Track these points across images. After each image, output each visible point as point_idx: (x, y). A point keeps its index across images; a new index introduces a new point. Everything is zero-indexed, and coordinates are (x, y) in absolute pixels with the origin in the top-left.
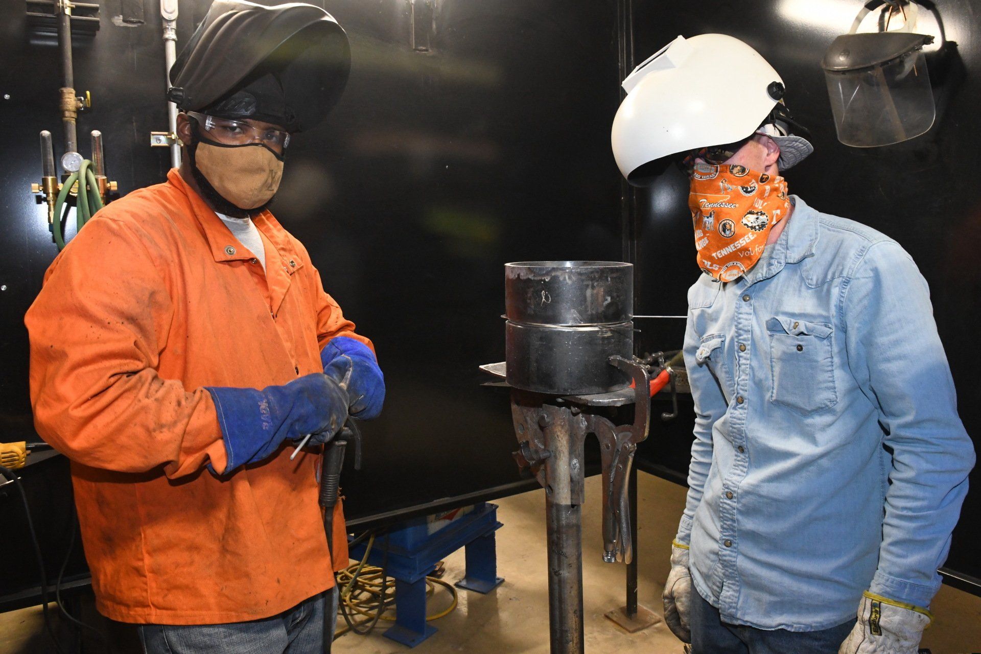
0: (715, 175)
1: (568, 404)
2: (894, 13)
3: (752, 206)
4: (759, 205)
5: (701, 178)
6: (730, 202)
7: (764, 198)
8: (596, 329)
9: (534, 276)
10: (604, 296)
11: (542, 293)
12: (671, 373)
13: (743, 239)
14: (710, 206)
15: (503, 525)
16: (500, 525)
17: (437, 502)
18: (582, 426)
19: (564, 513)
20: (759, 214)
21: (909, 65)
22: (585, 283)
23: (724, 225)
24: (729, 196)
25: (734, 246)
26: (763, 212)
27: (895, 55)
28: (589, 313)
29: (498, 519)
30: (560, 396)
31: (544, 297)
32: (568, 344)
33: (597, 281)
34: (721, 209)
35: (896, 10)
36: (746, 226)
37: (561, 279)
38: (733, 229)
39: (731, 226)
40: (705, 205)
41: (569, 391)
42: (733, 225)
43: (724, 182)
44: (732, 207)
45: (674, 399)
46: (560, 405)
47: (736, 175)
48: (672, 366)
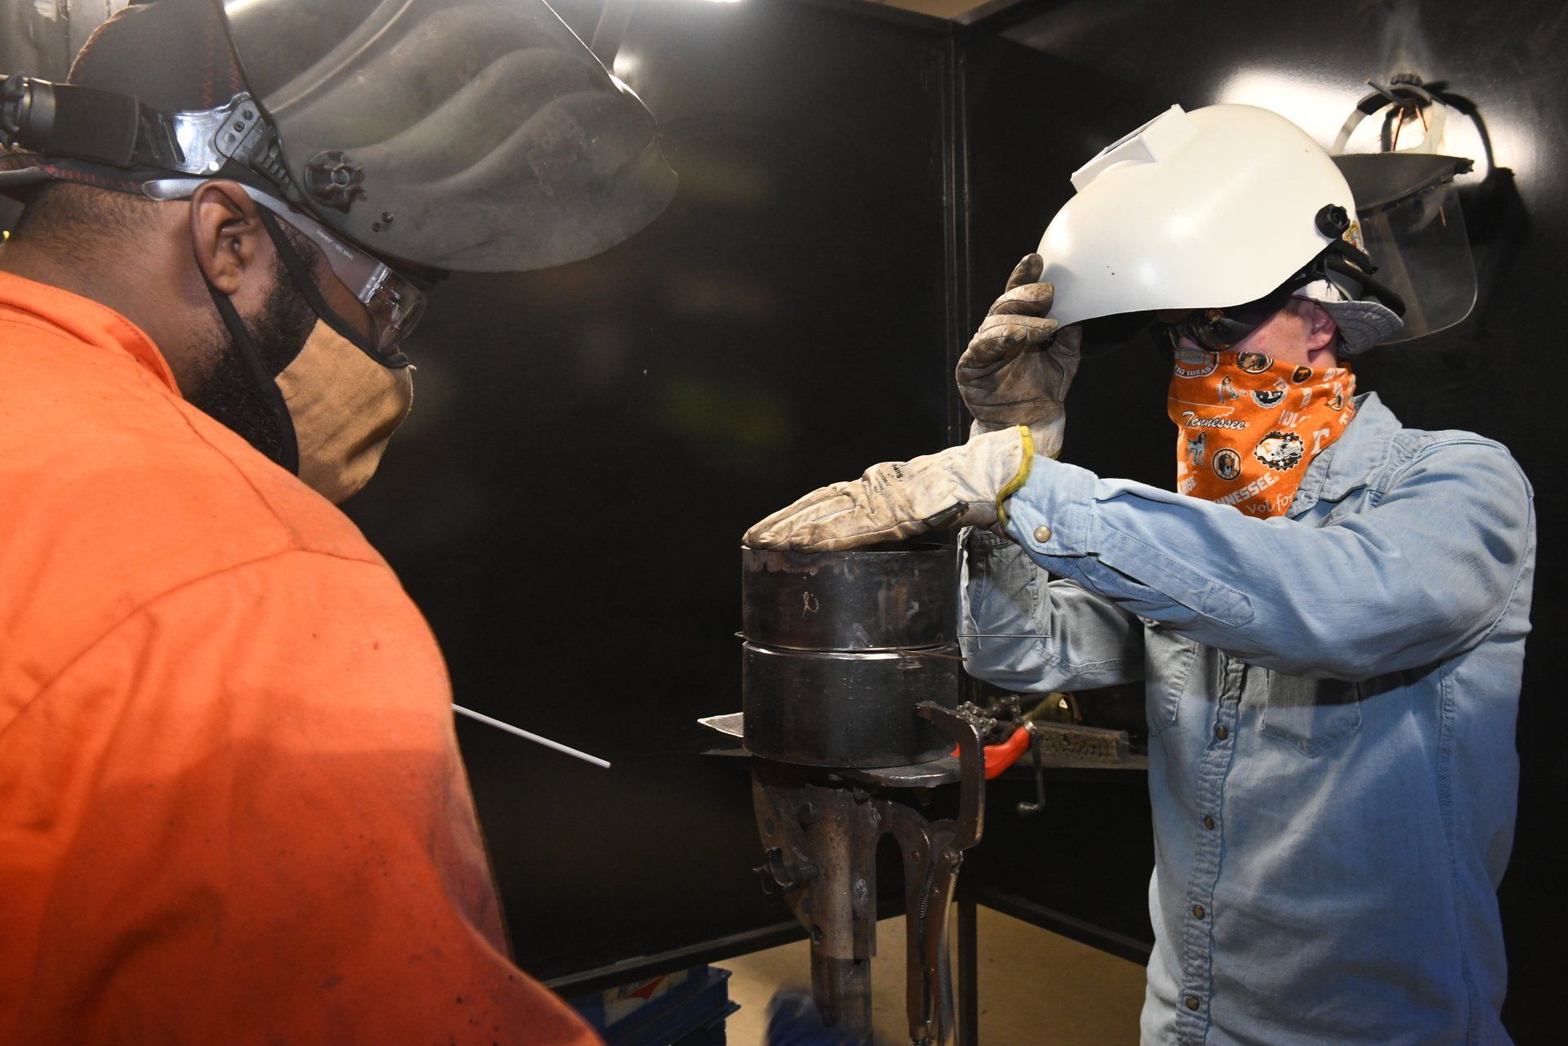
0: (1212, 369)
1: (847, 784)
2: (1407, 119)
3: (1276, 424)
4: (1291, 423)
5: (1185, 374)
6: (1234, 418)
7: (1301, 410)
8: (894, 656)
9: (791, 567)
10: (908, 602)
11: (805, 596)
12: (1033, 733)
13: (1254, 483)
14: (1199, 424)
15: (739, 1007)
16: (735, 1007)
17: (621, 965)
18: (871, 821)
19: (841, 973)
20: (1289, 438)
21: (1432, 208)
22: (876, 579)
23: (1222, 459)
24: (1233, 409)
25: (1239, 494)
26: (1296, 435)
27: (1407, 191)
28: (883, 629)
29: (731, 997)
30: (836, 770)
31: (806, 603)
32: (848, 682)
33: (896, 576)
34: (1217, 431)
35: (1410, 114)
36: (1261, 461)
37: (837, 571)
38: (1236, 466)
39: (1233, 461)
40: (1190, 422)
41: (850, 761)
42: (1237, 459)
43: (1227, 381)
44: (1238, 426)
45: (1039, 777)
46: (835, 785)
47: (1249, 370)
48: (1034, 720)
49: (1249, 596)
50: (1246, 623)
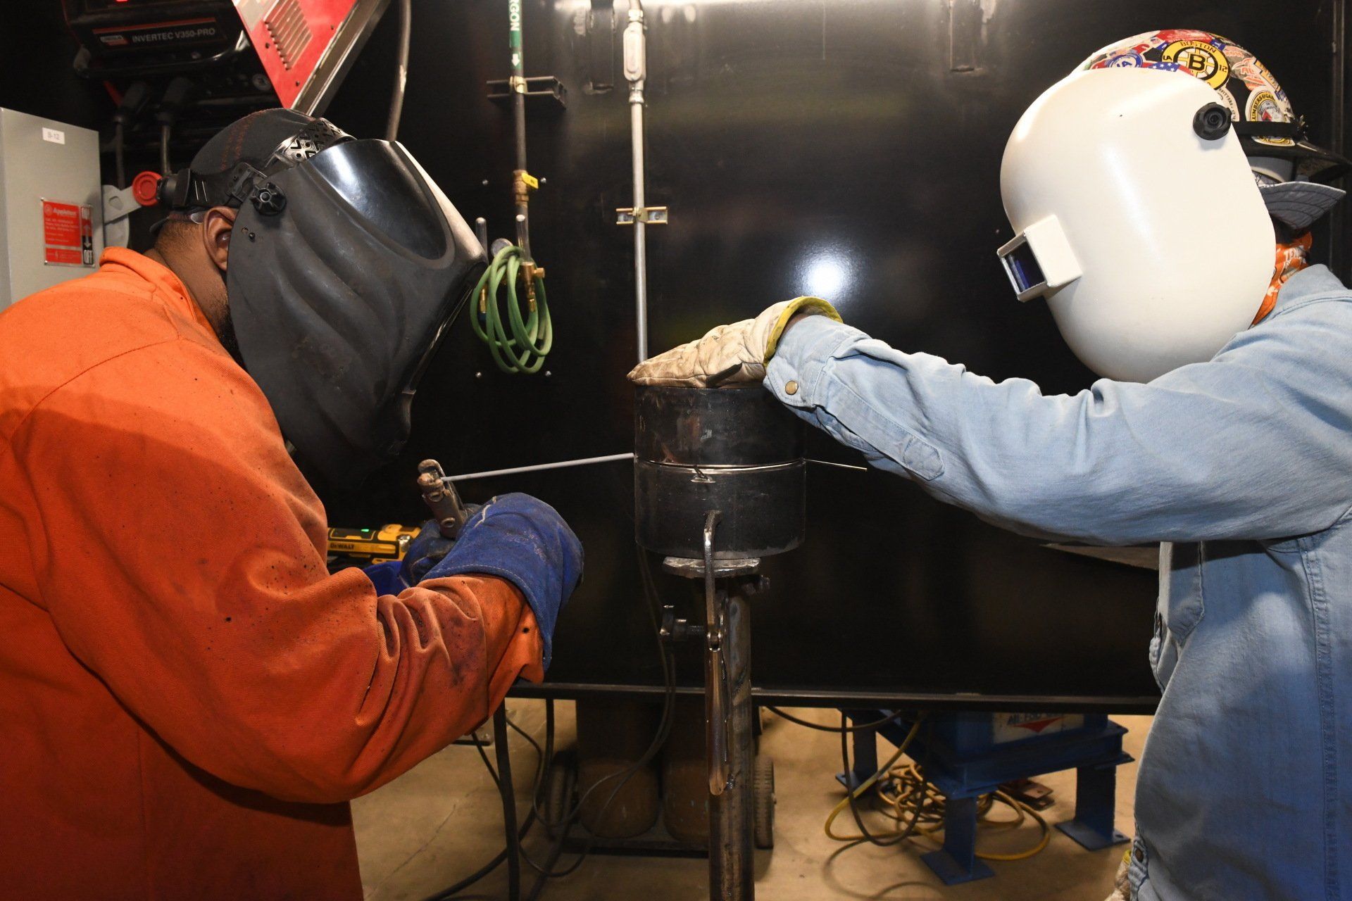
10: (701, 429)
11: (640, 418)
15: (1130, 759)
16: (1127, 758)
22: (676, 409)
28: (680, 449)
29: (1125, 749)
33: (691, 408)
37: (652, 401)
49: (937, 449)
50: (938, 476)
